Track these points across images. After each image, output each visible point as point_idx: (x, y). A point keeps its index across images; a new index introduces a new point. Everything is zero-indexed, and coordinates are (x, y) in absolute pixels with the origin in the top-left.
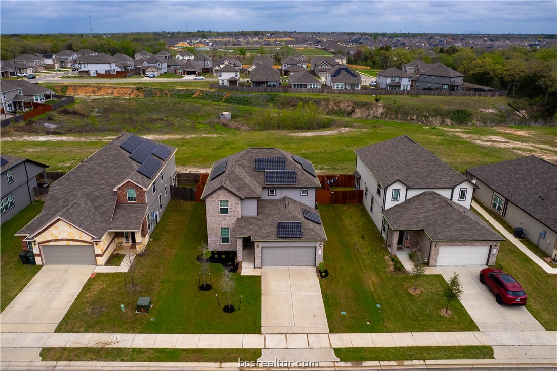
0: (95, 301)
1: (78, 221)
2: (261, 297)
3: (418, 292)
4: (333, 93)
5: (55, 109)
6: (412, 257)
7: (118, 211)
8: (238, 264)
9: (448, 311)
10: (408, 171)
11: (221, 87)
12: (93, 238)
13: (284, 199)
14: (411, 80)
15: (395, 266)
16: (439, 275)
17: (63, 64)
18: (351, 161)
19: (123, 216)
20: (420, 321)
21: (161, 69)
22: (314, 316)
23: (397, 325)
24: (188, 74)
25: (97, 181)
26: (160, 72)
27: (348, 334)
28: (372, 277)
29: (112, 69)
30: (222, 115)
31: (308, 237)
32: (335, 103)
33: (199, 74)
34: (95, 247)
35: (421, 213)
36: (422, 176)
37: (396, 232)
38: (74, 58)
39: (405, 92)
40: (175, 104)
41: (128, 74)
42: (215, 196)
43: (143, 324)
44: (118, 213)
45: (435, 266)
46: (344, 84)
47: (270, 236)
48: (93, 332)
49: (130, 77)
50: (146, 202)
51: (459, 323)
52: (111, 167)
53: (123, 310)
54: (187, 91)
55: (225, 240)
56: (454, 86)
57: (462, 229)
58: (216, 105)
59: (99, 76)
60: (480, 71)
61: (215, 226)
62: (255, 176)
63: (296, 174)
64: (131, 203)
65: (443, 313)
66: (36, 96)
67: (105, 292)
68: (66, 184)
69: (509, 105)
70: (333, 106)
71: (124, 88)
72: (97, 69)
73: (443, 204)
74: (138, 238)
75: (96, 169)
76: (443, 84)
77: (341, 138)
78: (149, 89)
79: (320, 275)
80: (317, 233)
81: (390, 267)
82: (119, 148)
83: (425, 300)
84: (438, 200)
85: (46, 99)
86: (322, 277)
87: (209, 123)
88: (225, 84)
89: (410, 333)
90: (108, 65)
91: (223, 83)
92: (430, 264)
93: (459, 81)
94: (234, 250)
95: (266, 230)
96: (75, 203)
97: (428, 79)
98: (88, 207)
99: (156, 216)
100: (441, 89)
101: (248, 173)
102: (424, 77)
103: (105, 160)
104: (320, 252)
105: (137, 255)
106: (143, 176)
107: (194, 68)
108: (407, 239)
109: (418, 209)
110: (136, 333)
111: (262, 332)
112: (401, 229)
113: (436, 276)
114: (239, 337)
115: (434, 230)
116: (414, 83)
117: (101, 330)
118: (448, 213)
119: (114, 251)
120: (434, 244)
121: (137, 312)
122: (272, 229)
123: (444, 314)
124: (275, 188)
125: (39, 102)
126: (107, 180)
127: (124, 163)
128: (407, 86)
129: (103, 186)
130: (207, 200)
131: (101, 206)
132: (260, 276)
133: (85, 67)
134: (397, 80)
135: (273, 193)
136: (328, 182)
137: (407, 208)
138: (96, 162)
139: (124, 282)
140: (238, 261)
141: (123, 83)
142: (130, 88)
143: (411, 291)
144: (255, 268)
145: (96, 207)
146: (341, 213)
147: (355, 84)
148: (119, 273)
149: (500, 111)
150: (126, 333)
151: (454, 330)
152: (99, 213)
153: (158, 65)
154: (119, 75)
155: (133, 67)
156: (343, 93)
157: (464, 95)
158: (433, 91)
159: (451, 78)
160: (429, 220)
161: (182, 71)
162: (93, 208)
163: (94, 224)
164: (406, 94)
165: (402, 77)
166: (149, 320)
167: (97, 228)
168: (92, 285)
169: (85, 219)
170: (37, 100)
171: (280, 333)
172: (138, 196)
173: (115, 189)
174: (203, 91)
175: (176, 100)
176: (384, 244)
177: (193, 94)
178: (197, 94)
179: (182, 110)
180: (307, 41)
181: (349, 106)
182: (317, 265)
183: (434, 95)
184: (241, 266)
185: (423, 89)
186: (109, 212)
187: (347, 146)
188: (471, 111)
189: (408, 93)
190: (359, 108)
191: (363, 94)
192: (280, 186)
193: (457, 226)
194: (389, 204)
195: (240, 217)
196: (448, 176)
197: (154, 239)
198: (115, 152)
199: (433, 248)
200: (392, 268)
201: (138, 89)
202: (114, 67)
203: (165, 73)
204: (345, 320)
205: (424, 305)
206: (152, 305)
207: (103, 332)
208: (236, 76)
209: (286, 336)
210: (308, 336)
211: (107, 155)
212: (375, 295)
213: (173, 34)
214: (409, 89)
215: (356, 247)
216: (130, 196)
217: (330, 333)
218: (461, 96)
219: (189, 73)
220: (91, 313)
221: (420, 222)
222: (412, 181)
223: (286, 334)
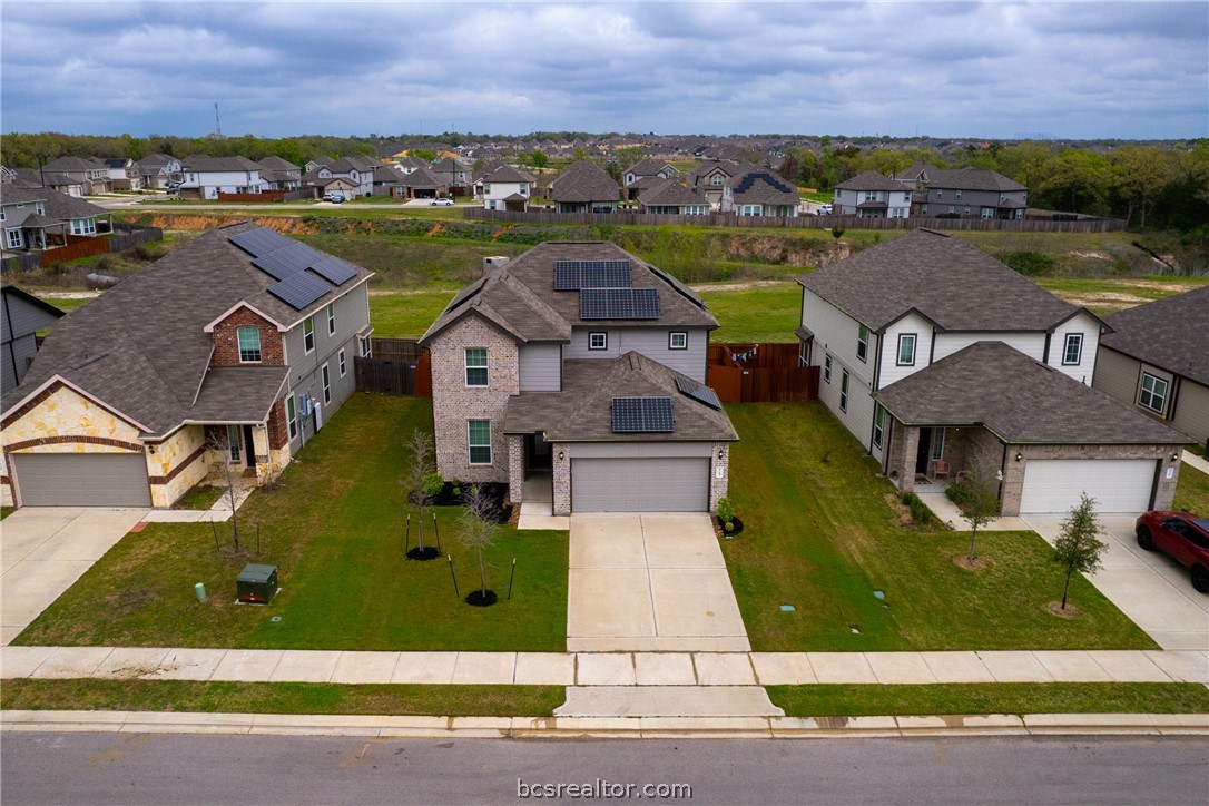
0: (132, 580)
1: (107, 392)
2: (567, 574)
3: (980, 565)
4: (738, 225)
5: (115, 251)
6: (954, 497)
7: (214, 381)
8: (510, 508)
9: (1067, 606)
10: (934, 293)
11: (490, 215)
12: (142, 431)
13: (628, 356)
14: (910, 196)
15: (914, 514)
16: (1029, 532)
17: (148, 182)
18: (784, 331)
19: (224, 392)
20: (995, 627)
21: (359, 185)
22: (709, 613)
23: (935, 634)
24: (417, 197)
25: (166, 313)
26: (357, 191)
27: (802, 655)
28: (857, 534)
29: (251, 183)
30: (489, 261)
31: (690, 431)
32: (743, 244)
33: (442, 196)
34: (149, 457)
35: (972, 387)
36: (969, 305)
37: (911, 430)
38: (173, 169)
39: (899, 223)
40: (386, 245)
41: (286, 194)
42: (453, 335)
43: (251, 627)
44: (214, 386)
45: (1017, 514)
46: (761, 206)
47: (591, 430)
48: (115, 645)
49: (290, 201)
50: (286, 363)
51: (1101, 633)
52: (204, 282)
53: (202, 595)
54: (413, 224)
55: (479, 455)
56: (1008, 210)
57: (1081, 417)
58: (474, 245)
59: (224, 198)
60: (1062, 180)
61: (454, 416)
62: (558, 302)
63: (657, 298)
64: (248, 365)
65: (1055, 608)
66: (76, 222)
67: (162, 562)
68: (92, 319)
69: (1135, 244)
70: (738, 249)
71: (274, 218)
72: (218, 184)
73: (1027, 368)
74: (261, 444)
75: (168, 287)
76: (982, 207)
77: (757, 296)
78: (330, 220)
79: (723, 528)
80: (712, 423)
81: (899, 516)
82: (227, 243)
83: (1002, 583)
84: (1015, 359)
85: (98, 232)
86: (726, 533)
87: (460, 278)
88: (498, 208)
89: (972, 653)
90: (244, 175)
91: (493, 208)
92: (1005, 508)
93: (1018, 200)
94: (502, 481)
95: (582, 416)
96: (107, 355)
97: (949, 197)
98: (137, 368)
99: (314, 411)
100: (978, 216)
101: (538, 295)
102: (940, 192)
103: (191, 267)
104: (720, 472)
105: (257, 488)
106: (280, 303)
107: (430, 182)
108: (937, 456)
109: (965, 378)
110: (228, 648)
111: (569, 649)
112: (926, 421)
113: (1022, 534)
114: (508, 658)
115: (1010, 421)
116: (917, 207)
117: (137, 642)
118: (1043, 384)
119: (201, 481)
120: (1012, 454)
121: (237, 602)
122: (598, 415)
123: (1056, 612)
124: (606, 330)
125: (83, 233)
126: (191, 311)
127: (236, 276)
128: (902, 210)
129: (179, 325)
130: (433, 348)
131: (172, 368)
132: (568, 532)
133: (192, 180)
134: (879, 197)
135: (601, 344)
136: (734, 358)
137: (936, 379)
138: (168, 272)
139: (214, 542)
140: (512, 500)
141: (275, 210)
142: (289, 218)
143: (963, 564)
144: (553, 515)
145: (160, 371)
146: (767, 418)
147: (785, 207)
148: (205, 523)
149: (1115, 256)
150: (200, 647)
151: (1092, 647)
152: (166, 383)
153: (352, 178)
154: (266, 197)
155: (299, 184)
156: (761, 226)
157: (1031, 229)
158: (960, 221)
159: (1000, 192)
160: (994, 402)
161: (406, 190)
162: (151, 371)
163: (149, 403)
164: (900, 229)
165: (890, 191)
166: (266, 620)
167: (156, 413)
168: (131, 548)
169: (126, 389)
170: (78, 231)
171: (616, 652)
172: (265, 346)
173: (209, 328)
174: (447, 223)
175: (386, 238)
176: (879, 472)
177: (427, 230)
178: (437, 229)
179: (401, 257)
180: (677, 149)
181: (773, 248)
182: (712, 508)
183: (964, 228)
184: (518, 510)
185: (938, 217)
186: (191, 380)
187: (774, 309)
188: (1050, 255)
189: (906, 225)
190: (797, 252)
191: (804, 227)
192: (619, 323)
193: (1069, 412)
194: (891, 374)
195: (517, 393)
196: (1033, 304)
197: (305, 461)
198: (215, 252)
199: (1011, 465)
200: (907, 517)
201: (305, 221)
202: (255, 179)
203: (368, 195)
204: (793, 623)
205: (999, 592)
206: (279, 589)
207: (139, 645)
208: (523, 192)
209: (633, 657)
210: (693, 659)
211: (197, 258)
212: (868, 571)
213: (391, 139)
214: (906, 215)
215: (811, 477)
216: (247, 348)
217: (753, 651)
218: (1024, 230)
219: (420, 194)
220: (115, 605)
221: (973, 407)
222: (947, 316)
223: (633, 652)
